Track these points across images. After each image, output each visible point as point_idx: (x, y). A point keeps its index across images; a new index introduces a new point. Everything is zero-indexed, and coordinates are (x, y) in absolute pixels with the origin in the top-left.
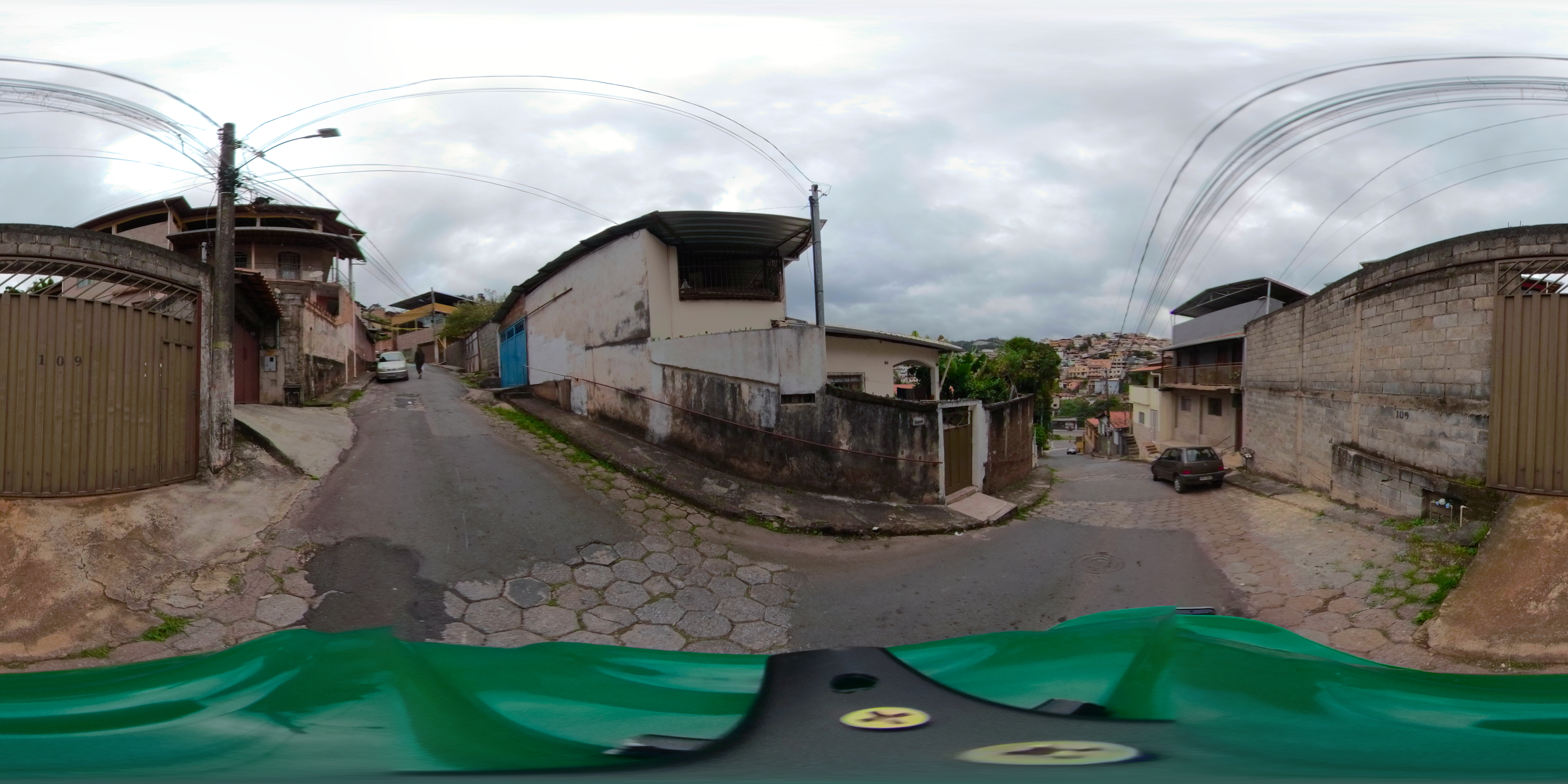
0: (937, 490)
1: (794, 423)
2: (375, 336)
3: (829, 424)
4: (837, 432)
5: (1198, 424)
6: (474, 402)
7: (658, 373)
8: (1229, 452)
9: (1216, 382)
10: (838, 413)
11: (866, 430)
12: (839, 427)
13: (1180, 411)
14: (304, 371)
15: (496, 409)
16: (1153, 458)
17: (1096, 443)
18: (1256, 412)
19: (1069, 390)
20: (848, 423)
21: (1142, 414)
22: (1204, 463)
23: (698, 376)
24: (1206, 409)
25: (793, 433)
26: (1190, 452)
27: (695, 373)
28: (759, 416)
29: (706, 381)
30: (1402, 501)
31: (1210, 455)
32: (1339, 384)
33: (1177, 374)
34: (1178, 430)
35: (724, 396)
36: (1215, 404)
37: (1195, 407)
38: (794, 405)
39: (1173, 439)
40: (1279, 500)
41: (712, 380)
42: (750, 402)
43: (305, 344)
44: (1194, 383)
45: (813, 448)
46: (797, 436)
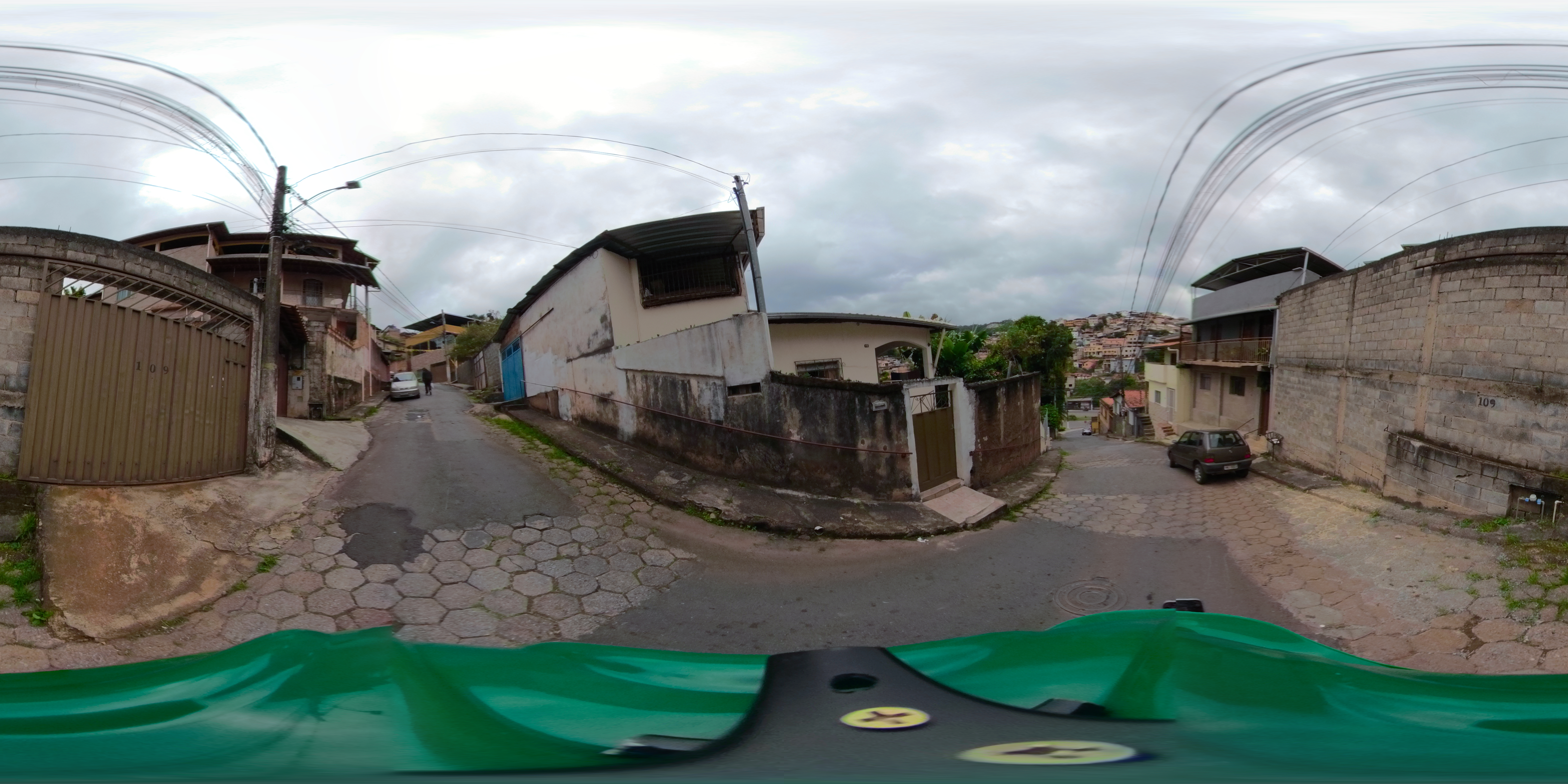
0: (909, 485)
1: (742, 414)
2: (389, 357)
4: (787, 425)
5: (1218, 405)
6: (476, 414)
7: (622, 377)
14: (326, 389)
15: (496, 420)
16: (1170, 441)
17: (1112, 424)
19: (1084, 369)
21: (1158, 393)
22: (1228, 449)
23: (655, 376)
24: (1227, 389)
25: (740, 425)
26: (1212, 436)
27: (652, 374)
28: (709, 410)
29: (661, 379)
30: (1483, 499)
31: (1234, 440)
32: (1401, 364)
33: (1197, 350)
34: (1197, 411)
35: (677, 393)
36: (1236, 383)
37: (1215, 386)
38: (740, 395)
39: (1192, 420)
40: (1318, 495)
41: (665, 378)
42: (700, 397)
43: (328, 365)
44: (1215, 360)
45: (764, 440)
46: (746, 428)
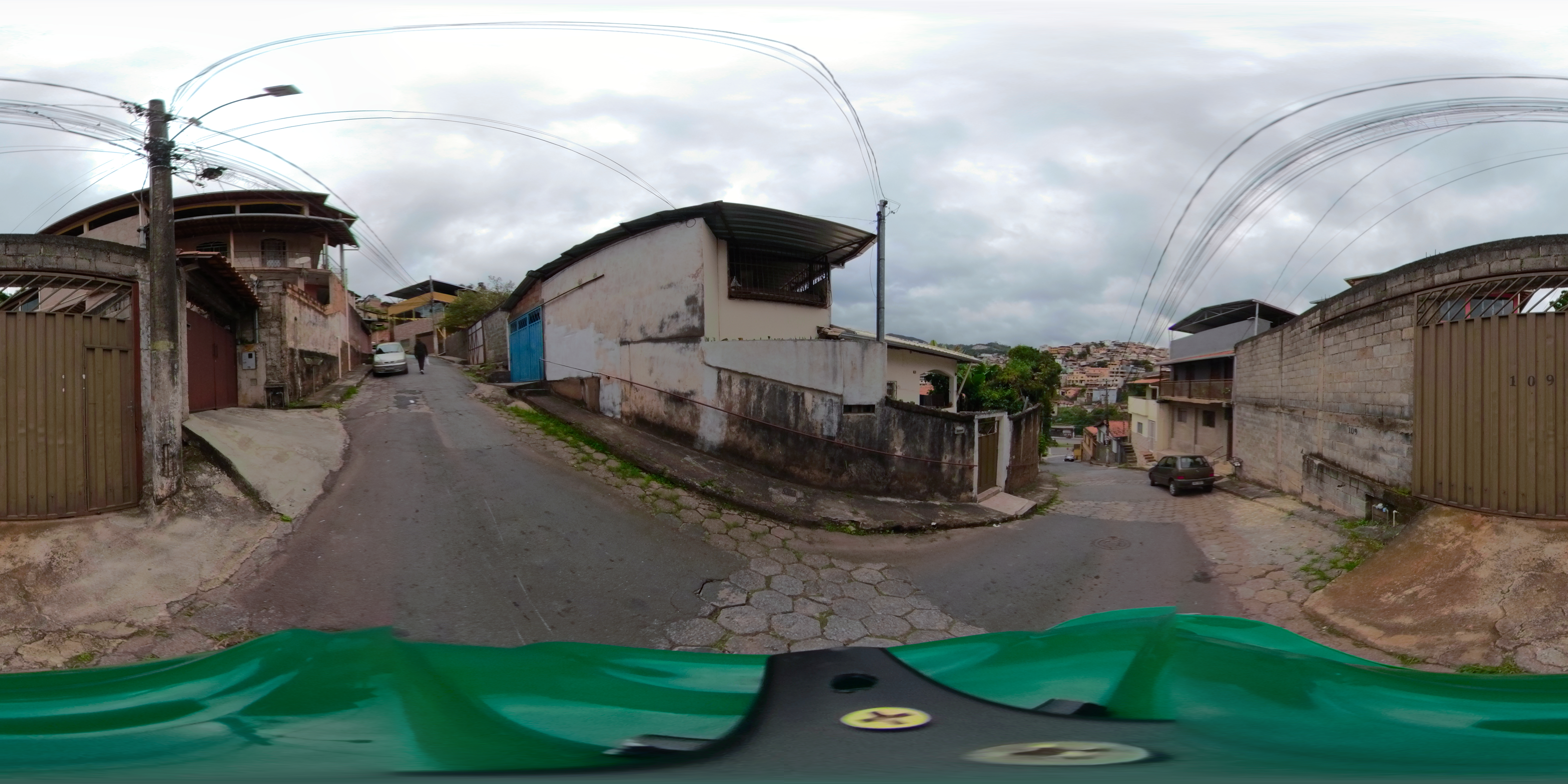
0: (972, 490)
1: (854, 431)
2: (371, 326)
3: (886, 433)
4: (893, 440)
5: (1193, 435)
6: (485, 400)
7: (711, 378)
8: (1221, 461)
9: (1210, 396)
10: (895, 423)
11: (917, 437)
12: (895, 435)
13: (1177, 423)
14: (289, 366)
15: (512, 409)
16: (1150, 466)
17: (1094, 452)
18: (1244, 425)
19: (1067, 397)
20: (903, 432)
21: (1140, 425)
22: (1196, 470)
23: (759, 382)
24: (1200, 421)
25: (854, 441)
26: (1184, 460)
27: (756, 379)
28: (822, 425)
29: (768, 388)
31: (1201, 463)
32: (1308, 403)
33: (1174, 388)
34: (1174, 440)
35: (786, 405)
36: (1209, 416)
37: (1190, 419)
38: (855, 415)
39: (1169, 448)
40: (1263, 504)
41: (774, 387)
42: (813, 411)
43: (289, 335)
44: (1190, 397)
45: (871, 455)
46: (857, 444)
